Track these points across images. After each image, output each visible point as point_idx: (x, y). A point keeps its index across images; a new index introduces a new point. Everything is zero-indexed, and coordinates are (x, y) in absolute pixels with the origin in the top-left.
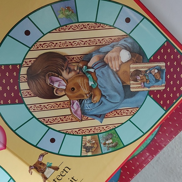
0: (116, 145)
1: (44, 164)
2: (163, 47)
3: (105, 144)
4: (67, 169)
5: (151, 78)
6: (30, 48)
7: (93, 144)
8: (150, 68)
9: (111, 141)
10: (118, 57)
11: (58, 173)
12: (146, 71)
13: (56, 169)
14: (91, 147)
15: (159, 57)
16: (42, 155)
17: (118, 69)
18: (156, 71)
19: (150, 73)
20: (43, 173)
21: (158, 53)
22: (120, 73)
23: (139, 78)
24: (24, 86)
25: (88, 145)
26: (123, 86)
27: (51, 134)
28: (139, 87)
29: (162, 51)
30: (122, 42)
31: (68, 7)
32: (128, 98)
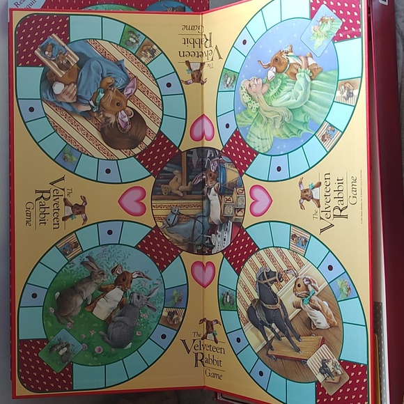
0: (130, 32)
1: (192, 75)
2: (25, 65)
3: (137, 42)
4: (182, 55)
5: (55, 52)
6: (117, 160)
7: (145, 51)
8: (49, 60)
9: (131, 39)
10: (64, 92)
11: (190, 59)
12: (54, 61)
13: (188, 63)
14: (149, 50)
15: (35, 60)
16: (186, 83)
17: (73, 84)
18: (47, 53)
19: (52, 56)
20: (199, 70)
21: (32, 65)
22: (74, 80)
23: (65, 62)
24: (147, 141)
25: (149, 55)
26: (81, 68)
27: (165, 90)
28: (71, 55)
29: (28, 62)
30: (51, 99)
31: (64, 159)
32: (86, 56)
